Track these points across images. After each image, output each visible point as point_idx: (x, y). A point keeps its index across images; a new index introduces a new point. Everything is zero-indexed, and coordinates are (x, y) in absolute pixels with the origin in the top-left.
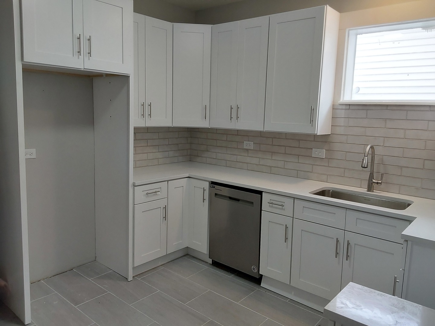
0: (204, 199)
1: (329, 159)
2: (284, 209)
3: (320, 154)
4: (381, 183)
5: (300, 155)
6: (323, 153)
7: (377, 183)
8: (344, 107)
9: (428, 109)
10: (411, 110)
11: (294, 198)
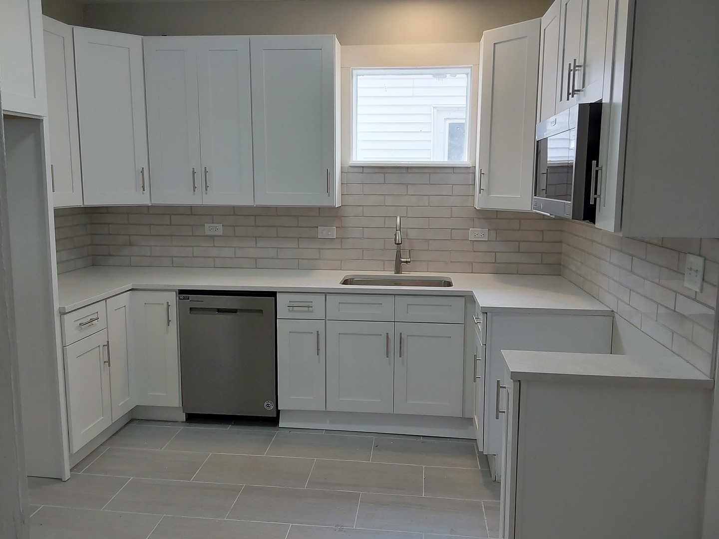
0: (169, 321)
1: (342, 239)
2: (312, 312)
3: (329, 233)
4: (409, 262)
5: (300, 237)
6: (333, 232)
7: (407, 262)
8: (356, 170)
9: (451, 171)
10: (433, 173)
11: (326, 293)
